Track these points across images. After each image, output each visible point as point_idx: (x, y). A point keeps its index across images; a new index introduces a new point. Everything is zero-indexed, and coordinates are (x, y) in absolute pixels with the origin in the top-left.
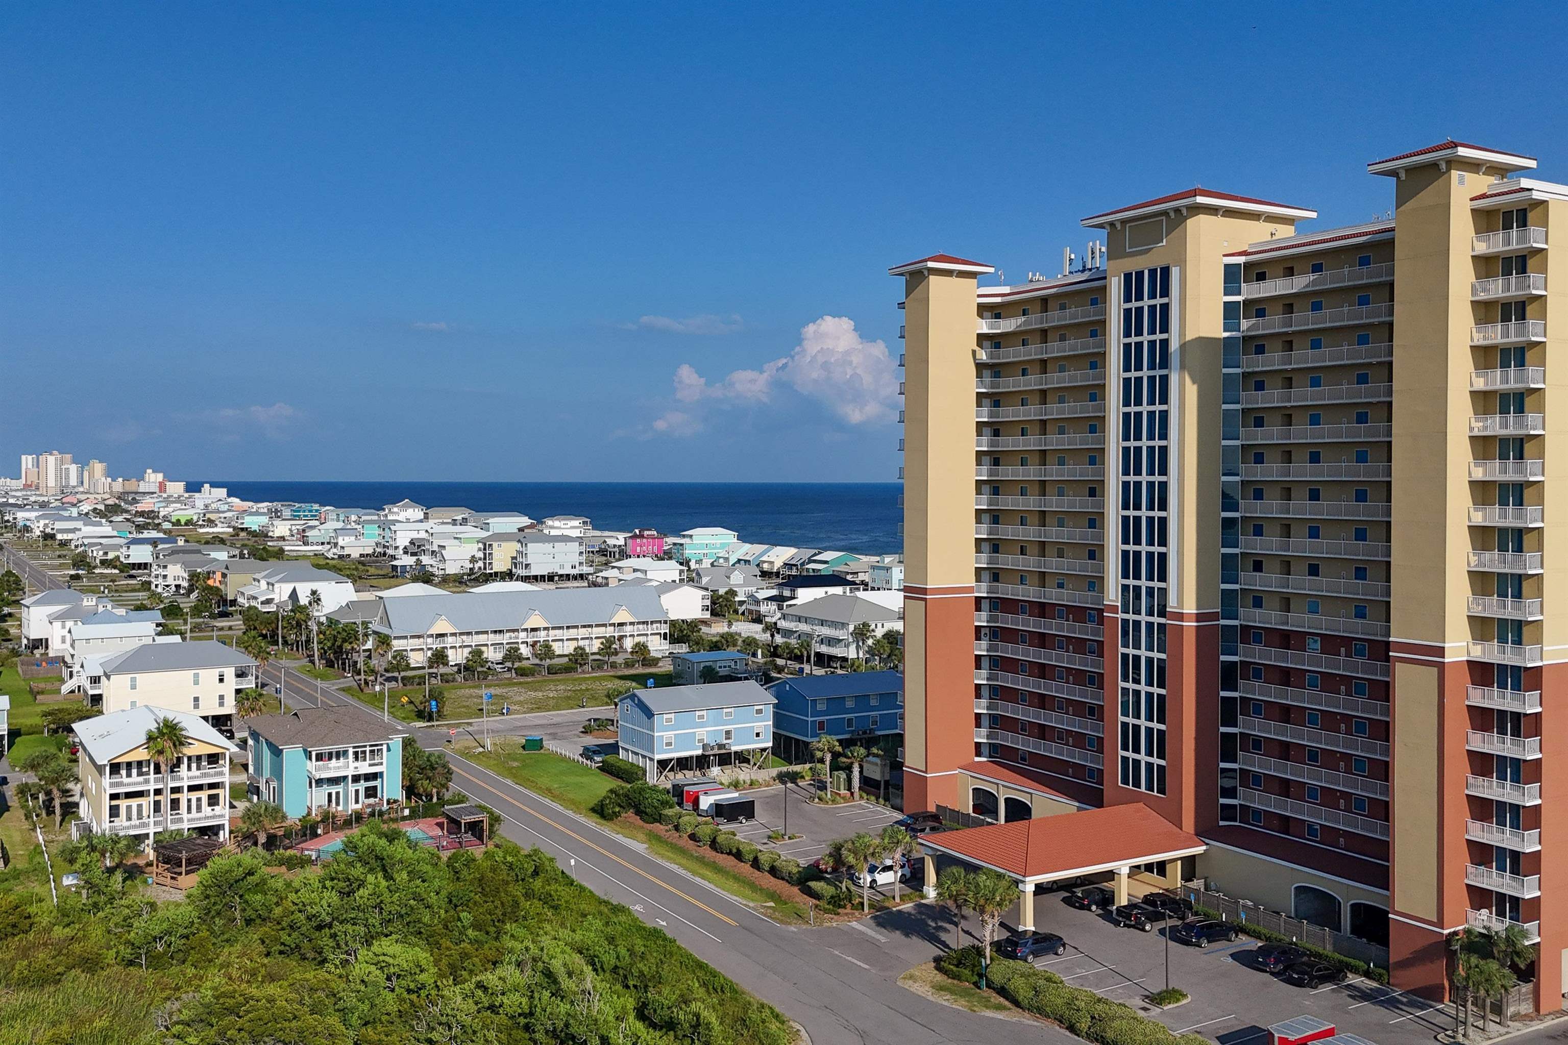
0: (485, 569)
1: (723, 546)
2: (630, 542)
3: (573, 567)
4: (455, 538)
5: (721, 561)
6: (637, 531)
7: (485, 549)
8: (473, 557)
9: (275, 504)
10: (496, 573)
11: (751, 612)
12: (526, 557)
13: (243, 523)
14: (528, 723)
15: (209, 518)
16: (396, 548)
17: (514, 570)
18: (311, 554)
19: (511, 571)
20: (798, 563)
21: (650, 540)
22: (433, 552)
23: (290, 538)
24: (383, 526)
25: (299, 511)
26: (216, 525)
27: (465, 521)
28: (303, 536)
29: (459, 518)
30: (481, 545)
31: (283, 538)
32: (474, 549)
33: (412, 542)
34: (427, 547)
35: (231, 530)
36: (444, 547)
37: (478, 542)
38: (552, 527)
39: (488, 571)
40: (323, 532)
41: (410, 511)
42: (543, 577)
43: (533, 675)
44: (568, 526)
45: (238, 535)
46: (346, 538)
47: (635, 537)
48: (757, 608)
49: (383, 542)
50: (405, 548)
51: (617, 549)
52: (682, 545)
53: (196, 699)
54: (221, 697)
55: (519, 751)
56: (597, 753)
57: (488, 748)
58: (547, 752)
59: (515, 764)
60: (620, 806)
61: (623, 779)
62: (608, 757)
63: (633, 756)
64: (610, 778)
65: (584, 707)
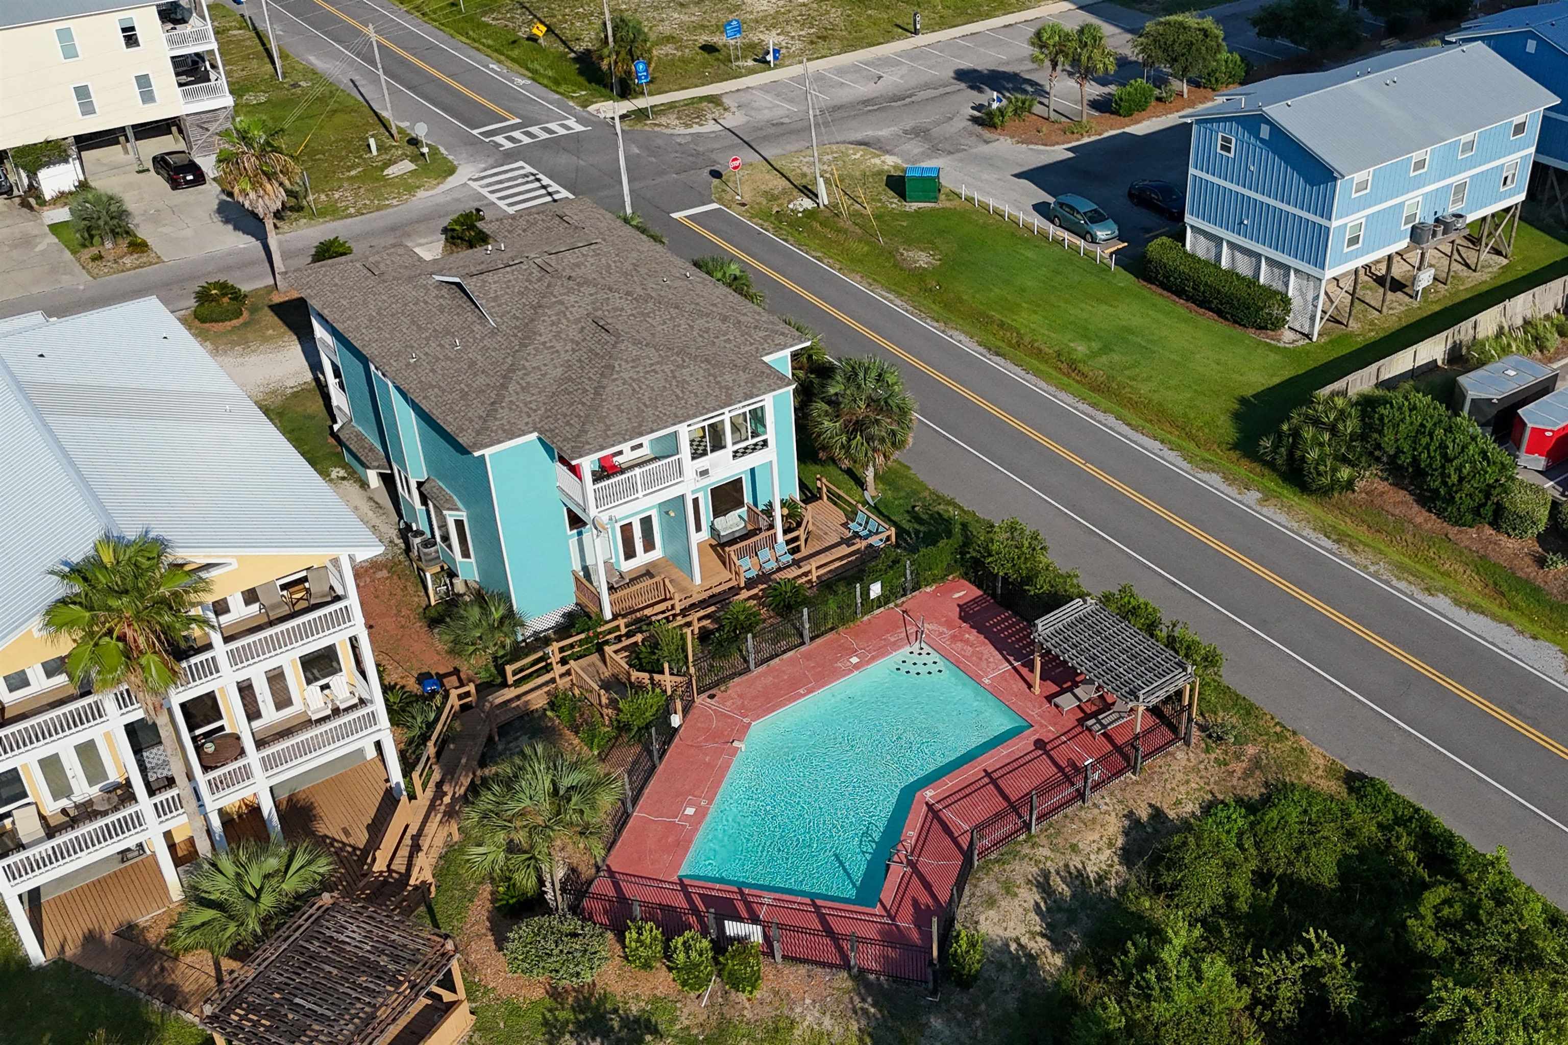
14: (842, 95)
53: (82, 93)
54: (143, 82)
55: (893, 202)
56: (1096, 218)
57: (824, 198)
58: (956, 203)
59: (922, 259)
60: (1344, 460)
61: (1220, 313)
62: (1159, 247)
63: (1238, 255)
64: (1180, 307)
65: (916, 32)
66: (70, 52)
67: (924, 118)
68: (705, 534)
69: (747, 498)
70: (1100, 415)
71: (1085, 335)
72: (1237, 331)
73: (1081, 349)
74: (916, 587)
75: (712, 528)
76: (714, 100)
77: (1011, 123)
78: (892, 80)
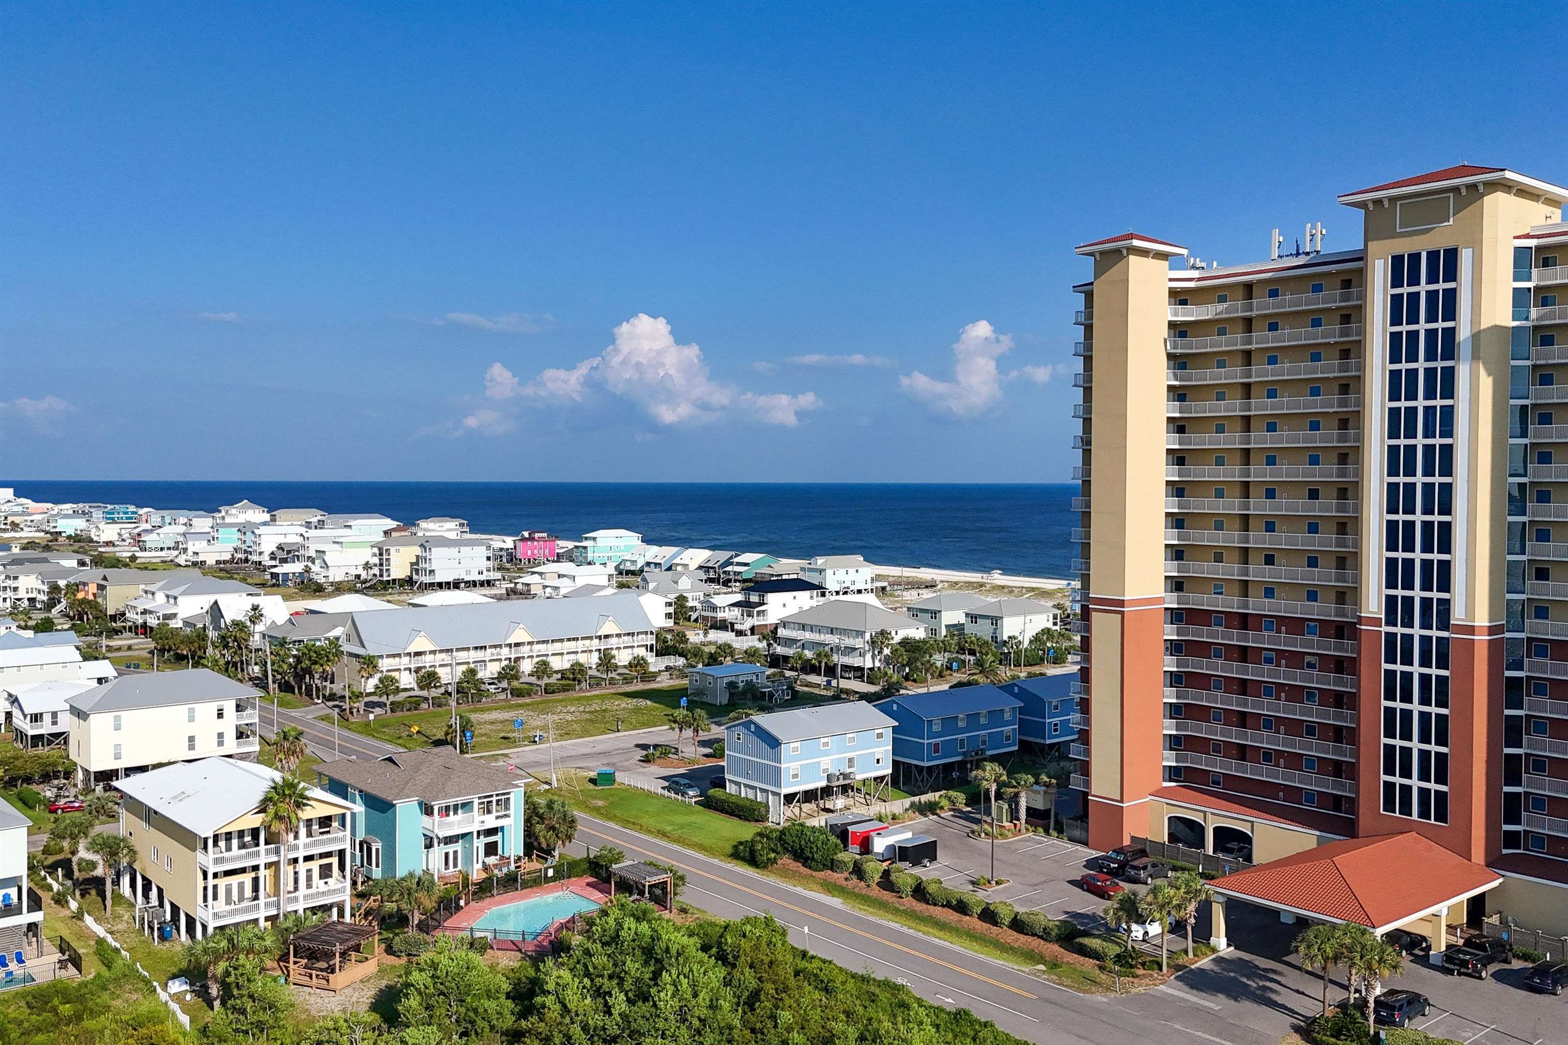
0: (381, 575)
1: (628, 548)
2: (520, 545)
3: (480, 573)
4: (334, 542)
5: (628, 564)
6: (526, 534)
7: (381, 554)
8: (367, 563)
9: (81, 505)
10: (394, 581)
11: (705, 619)
12: (430, 563)
13: (55, 527)
14: (571, 753)
15: (13, 522)
16: (261, 553)
17: (415, 577)
18: (158, 560)
19: (411, 578)
20: (716, 566)
21: (542, 543)
22: (309, 557)
23: (120, 543)
24: (243, 530)
25: (113, 513)
26: (22, 529)
27: (321, 525)
28: (139, 541)
29: (314, 520)
30: (376, 550)
31: (109, 544)
32: (368, 555)
33: (280, 548)
34: (302, 552)
35: (42, 534)
36: (324, 552)
37: (372, 547)
38: (426, 530)
39: (385, 578)
40: (162, 536)
41: (250, 512)
42: (448, 583)
43: (529, 695)
44: (445, 528)
45: (57, 540)
46: (197, 543)
47: (524, 539)
48: (714, 615)
49: (244, 547)
50: (273, 553)
51: (504, 553)
52: (585, 548)
53: (191, 739)
54: (220, 735)
55: (591, 786)
56: (690, 787)
57: (555, 784)
58: (622, 786)
59: (600, 803)
60: (774, 851)
61: (739, 817)
62: (714, 792)
63: (748, 790)
64: (722, 817)
65: (618, 731)
66: (191, 720)
67: (614, 760)
68: (479, 866)
69: (500, 853)
71: (672, 824)
72: (747, 823)
73: (669, 828)
74: (569, 877)
75: (483, 862)
76: (506, 755)
77: (658, 761)
78: (600, 748)
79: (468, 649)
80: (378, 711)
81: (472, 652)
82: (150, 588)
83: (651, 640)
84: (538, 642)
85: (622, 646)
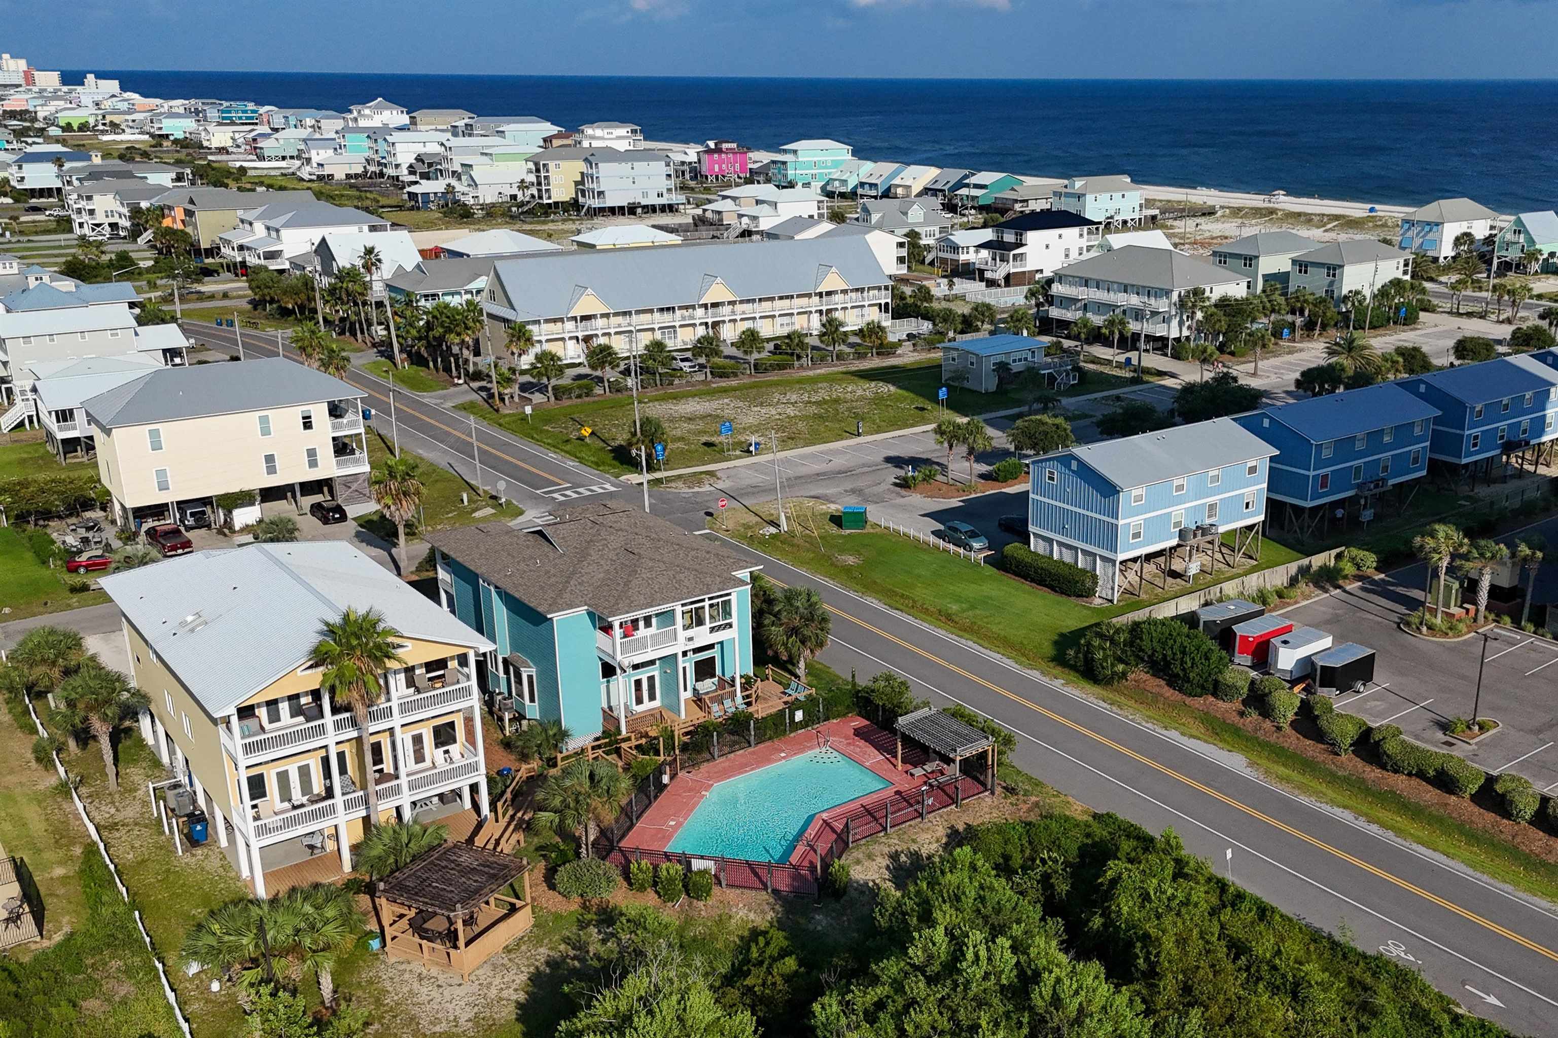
0: (541, 197)
1: (835, 164)
2: (705, 158)
3: (660, 195)
4: (482, 154)
5: (837, 183)
6: (712, 144)
7: (538, 170)
8: (522, 181)
9: (193, 101)
10: (556, 203)
11: (944, 261)
12: (598, 182)
13: (160, 128)
14: (799, 471)
15: (111, 122)
16: (397, 166)
17: (581, 200)
18: (277, 173)
19: (576, 200)
20: (946, 188)
21: (731, 156)
22: (454, 172)
23: (234, 150)
24: (374, 137)
25: (230, 112)
26: (124, 131)
27: (469, 130)
28: (255, 148)
29: (461, 123)
30: (531, 165)
31: (222, 150)
32: (521, 171)
33: (419, 159)
34: (444, 166)
35: (146, 137)
36: (471, 166)
37: (527, 160)
38: (593, 137)
39: (546, 201)
40: (281, 142)
41: (387, 113)
42: (622, 208)
43: (735, 375)
44: (613, 136)
45: (161, 145)
46: (321, 152)
47: (709, 151)
48: (955, 257)
49: (377, 158)
50: (411, 166)
51: (686, 168)
52: (784, 163)
53: (269, 458)
54: (311, 453)
55: (833, 530)
56: (973, 535)
57: (784, 525)
58: (877, 530)
59: (850, 560)
60: (1121, 661)
61: (1053, 589)
62: (1013, 548)
63: (1064, 550)
64: (1027, 586)
65: (859, 434)
66: (266, 431)
67: (859, 484)
68: (689, 694)
69: (718, 671)
70: (963, 641)
71: (958, 599)
72: (1064, 598)
73: (955, 607)
74: (827, 719)
75: (695, 689)
76: (710, 474)
77: (921, 486)
78: (839, 462)
79: (651, 311)
80: (538, 398)
81: (657, 315)
82: (248, 216)
83: (885, 298)
84: (742, 302)
85: (849, 305)
